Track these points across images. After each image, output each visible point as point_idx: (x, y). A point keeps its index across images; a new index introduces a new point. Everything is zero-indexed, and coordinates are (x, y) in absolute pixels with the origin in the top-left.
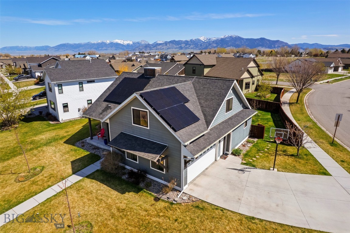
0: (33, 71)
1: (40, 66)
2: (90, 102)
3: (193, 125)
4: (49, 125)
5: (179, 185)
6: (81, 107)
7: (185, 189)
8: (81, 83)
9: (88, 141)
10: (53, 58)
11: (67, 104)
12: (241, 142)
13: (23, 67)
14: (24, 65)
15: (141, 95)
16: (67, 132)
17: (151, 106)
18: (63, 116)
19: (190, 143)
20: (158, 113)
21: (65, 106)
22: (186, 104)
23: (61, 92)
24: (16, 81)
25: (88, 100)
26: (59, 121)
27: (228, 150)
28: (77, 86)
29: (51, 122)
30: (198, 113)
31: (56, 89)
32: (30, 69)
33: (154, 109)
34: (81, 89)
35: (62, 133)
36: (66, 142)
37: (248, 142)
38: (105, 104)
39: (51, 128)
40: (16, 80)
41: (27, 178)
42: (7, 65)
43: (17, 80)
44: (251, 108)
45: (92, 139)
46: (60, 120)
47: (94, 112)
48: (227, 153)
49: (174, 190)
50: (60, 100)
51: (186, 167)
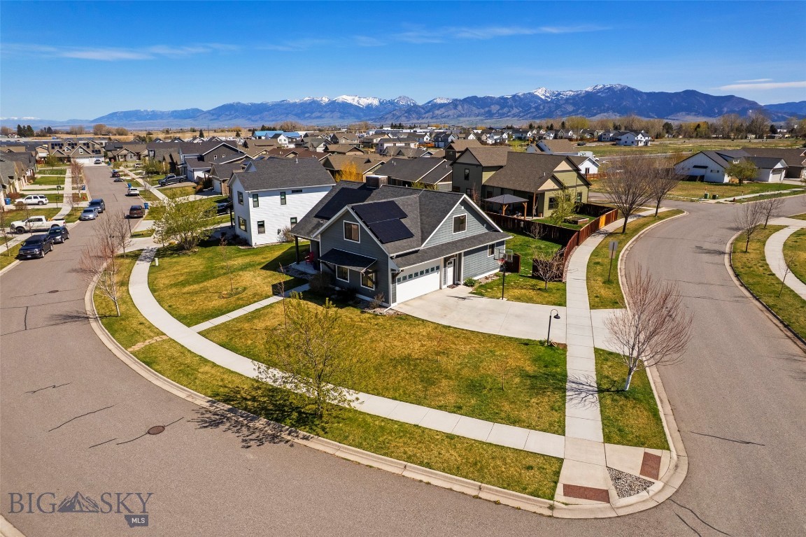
0: (190, 168)
1: (201, 158)
2: (294, 221)
3: (405, 241)
4: (240, 251)
5: (387, 301)
6: (282, 227)
7: (393, 306)
8: (283, 194)
9: (293, 267)
10: (224, 145)
11: (263, 222)
12: (484, 273)
13: (168, 160)
14: (171, 156)
15: (352, 208)
16: (264, 258)
17: (361, 219)
18: (257, 240)
19: (397, 256)
20: (368, 226)
21: (261, 225)
22: (402, 220)
23: (256, 205)
24: (162, 186)
25: (291, 219)
26: (252, 246)
27: (459, 280)
28: (278, 198)
29: (241, 247)
30: (416, 230)
31: (251, 200)
32: (185, 166)
33: (364, 222)
34: (284, 202)
35: (258, 259)
36: (264, 268)
37: (496, 275)
38: (316, 221)
39: (242, 254)
40: (163, 184)
41: (231, 295)
42: (135, 155)
43: (165, 185)
44: (502, 231)
45: (298, 263)
46: (253, 244)
47: (302, 229)
48: (459, 282)
49: (381, 306)
50: (255, 216)
51: (394, 282)
